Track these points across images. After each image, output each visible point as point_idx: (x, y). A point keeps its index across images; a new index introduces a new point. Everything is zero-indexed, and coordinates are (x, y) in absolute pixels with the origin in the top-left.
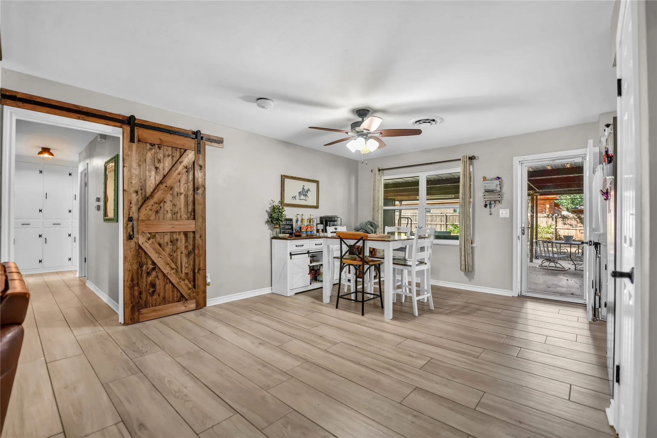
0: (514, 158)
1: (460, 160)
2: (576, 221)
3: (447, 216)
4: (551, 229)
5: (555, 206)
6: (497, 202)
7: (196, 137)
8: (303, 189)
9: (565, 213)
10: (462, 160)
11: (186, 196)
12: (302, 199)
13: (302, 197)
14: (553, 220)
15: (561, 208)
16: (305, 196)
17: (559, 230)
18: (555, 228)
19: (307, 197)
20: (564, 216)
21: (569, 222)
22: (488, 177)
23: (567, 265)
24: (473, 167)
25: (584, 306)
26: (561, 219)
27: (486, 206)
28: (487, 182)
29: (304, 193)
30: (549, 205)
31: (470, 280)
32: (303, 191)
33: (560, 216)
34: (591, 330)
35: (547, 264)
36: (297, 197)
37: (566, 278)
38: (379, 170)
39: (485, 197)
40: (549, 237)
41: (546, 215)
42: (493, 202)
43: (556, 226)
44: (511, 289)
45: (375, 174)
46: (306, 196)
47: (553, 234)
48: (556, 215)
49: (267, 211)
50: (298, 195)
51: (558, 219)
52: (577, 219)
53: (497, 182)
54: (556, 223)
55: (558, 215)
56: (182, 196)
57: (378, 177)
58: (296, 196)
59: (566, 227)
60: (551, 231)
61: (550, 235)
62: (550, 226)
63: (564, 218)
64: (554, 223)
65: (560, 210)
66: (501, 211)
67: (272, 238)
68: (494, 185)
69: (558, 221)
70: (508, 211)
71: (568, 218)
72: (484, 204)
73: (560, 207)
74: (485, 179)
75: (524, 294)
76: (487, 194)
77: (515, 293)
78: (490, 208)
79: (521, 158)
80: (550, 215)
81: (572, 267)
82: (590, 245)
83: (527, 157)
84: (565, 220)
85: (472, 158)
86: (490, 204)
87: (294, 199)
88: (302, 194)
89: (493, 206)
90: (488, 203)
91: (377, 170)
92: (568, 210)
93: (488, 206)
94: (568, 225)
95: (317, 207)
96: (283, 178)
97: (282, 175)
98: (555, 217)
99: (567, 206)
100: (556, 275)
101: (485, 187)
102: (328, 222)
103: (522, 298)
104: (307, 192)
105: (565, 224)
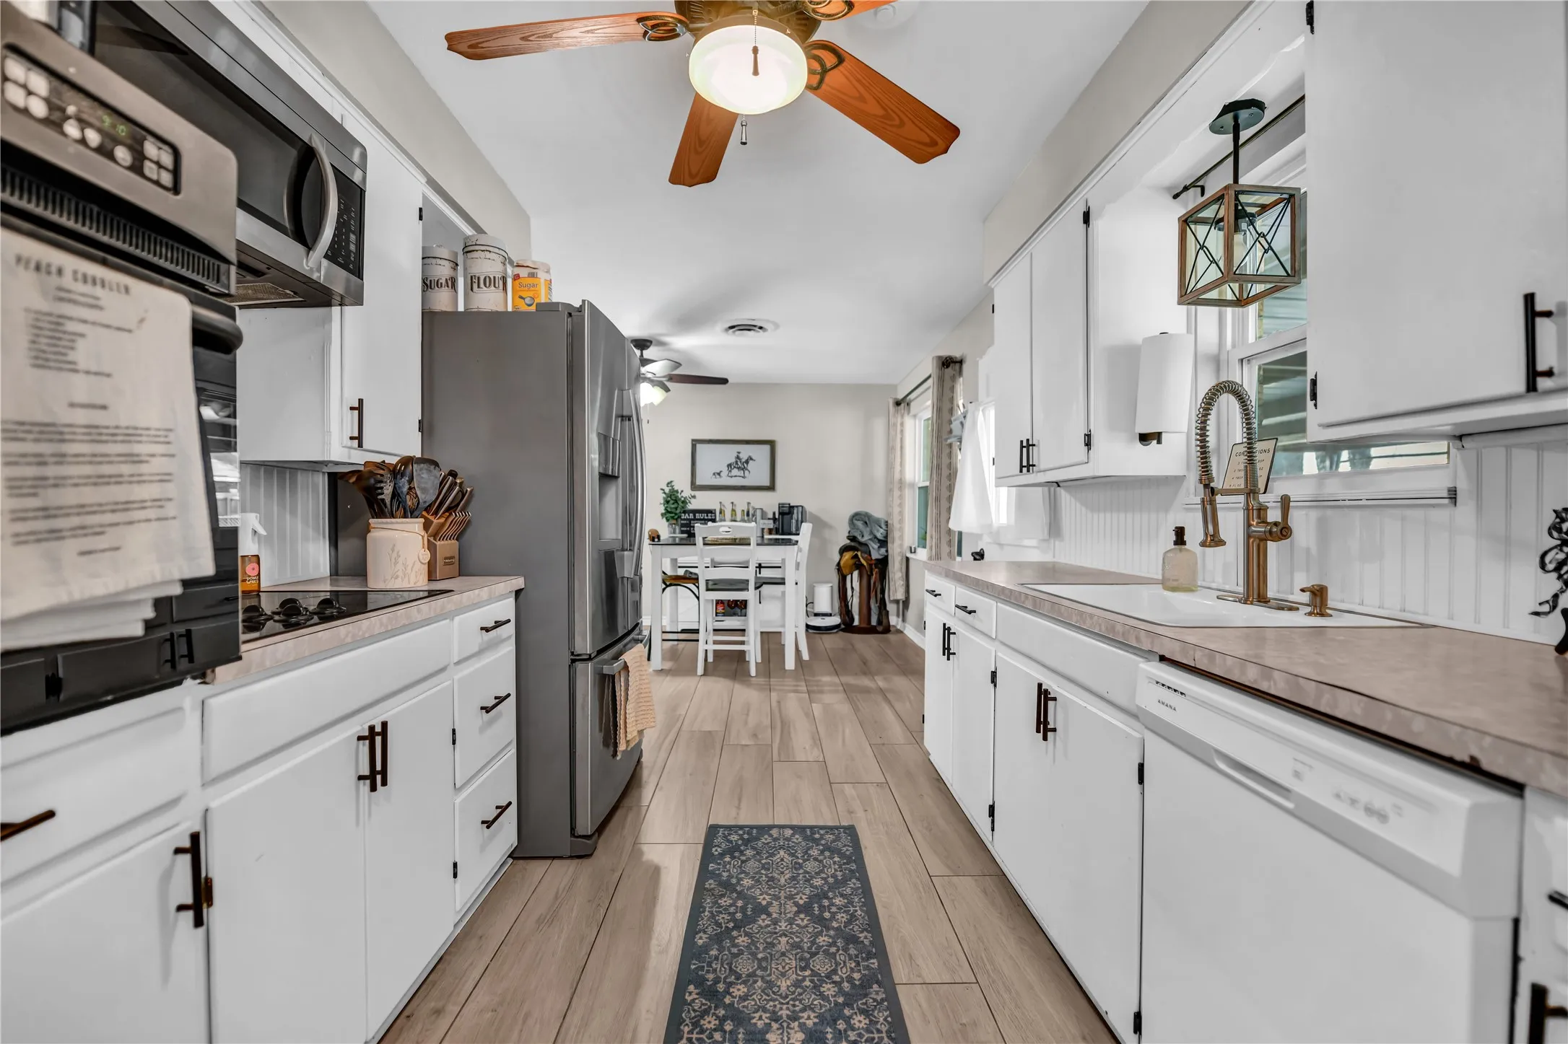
8: (738, 457)
12: (735, 476)
13: (735, 472)
16: (743, 469)
19: (746, 472)
29: (741, 464)
32: (737, 462)
36: (725, 473)
50: (725, 469)
58: (721, 472)
87: (718, 476)
88: (735, 467)
95: (770, 487)
96: (695, 443)
97: (693, 439)
104: (747, 462)
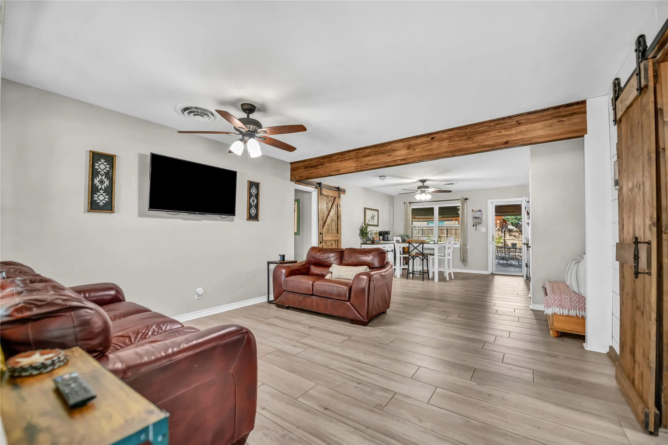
0: (488, 200)
1: (460, 200)
2: (519, 233)
3: (423, 230)
4: (501, 240)
5: (503, 222)
6: (480, 224)
7: (338, 190)
8: (373, 215)
9: (510, 227)
10: (461, 200)
11: (335, 221)
13: (372, 220)
14: (502, 232)
15: (507, 224)
17: (507, 240)
18: (504, 239)
20: (510, 229)
21: (514, 234)
22: (475, 210)
23: (513, 262)
24: (466, 204)
25: (523, 276)
26: (508, 232)
27: (474, 226)
28: (474, 213)
30: (499, 221)
31: (465, 266)
33: (507, 230)
34: (525, 282)
35: (501, 262)
37: (514, 269)
38: (409, 203)
39: (473, 221)
40: (500, 246)
41: (497, 229)
42: (477, 224)
43: (505, 238)
44: (488, 270)
45: (407, 205)
46: (373, 219)
47: (503, 243)
48: (505, 229)
49: (359, 228)
50: (370, 219)
51: (506, 232)
52: (519, 232)
53: (480, 213)
54: (505, 235)
55: (506, 229)
56: (334, 221)
57: (409, 207)
59: (512, 237)
60: (501, 241)
61: (501, 244)
62: (501, 237)
63: (510, 231)
64: (503, 235)
65: (507, 225)
66: (482, 228)
67: (362, 244)
68: (478, 215)
69: (506, 233)
70: (485, 228)
71: (513, 232)
72: (473, 224)
73: (507, 222)
74: (473, 211)
75: (494, 273)
76: (474, 219)
77: (489, 272)
78: (476, 227)
79: (492, 201)
80: (500, 229)
81: (517, 264)
82: (525, 245)
83: (495, 200)
84: (511, 232)
85: (466, 199)
86: (476, 224)
87: (369, 221)
89: (477, 225)
90: (475, 224)
91: (408, 203)
92: (512, 224)
93: (475, 225)
94: (513, 236)
95: (378, 226)
96: (365, 209)
97: (365, 208)
98: (504, 231)
99: (512, 221)
100: (508, 267)
101: (474, 215)
102: (385, 235)
103: (493, 274)
104: (374, 217)
105: (510, 235)
